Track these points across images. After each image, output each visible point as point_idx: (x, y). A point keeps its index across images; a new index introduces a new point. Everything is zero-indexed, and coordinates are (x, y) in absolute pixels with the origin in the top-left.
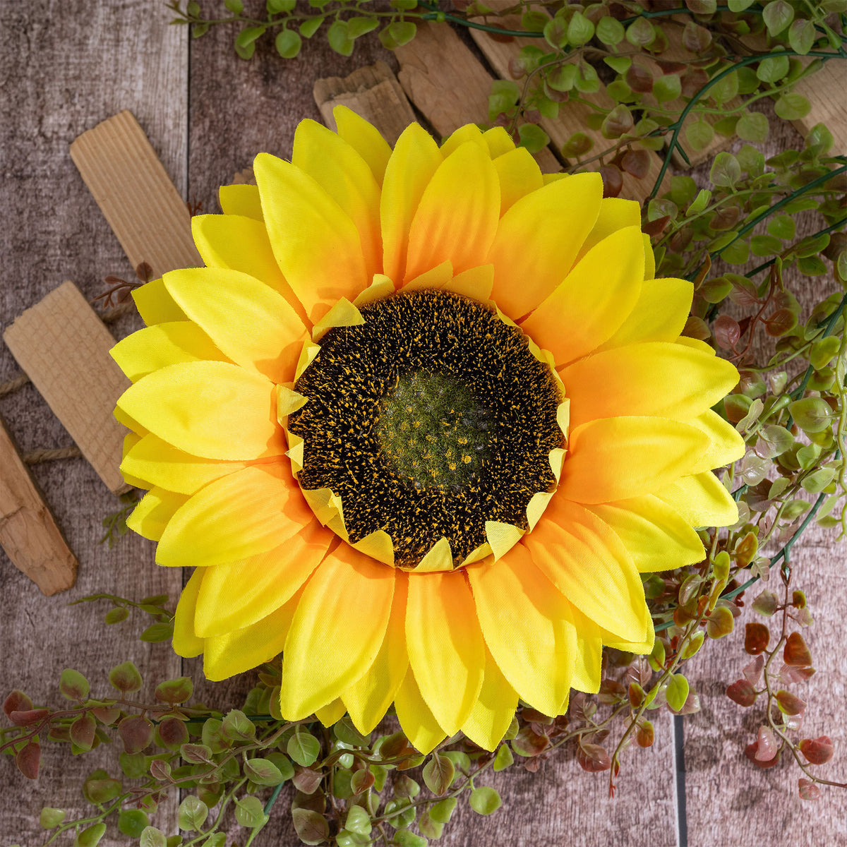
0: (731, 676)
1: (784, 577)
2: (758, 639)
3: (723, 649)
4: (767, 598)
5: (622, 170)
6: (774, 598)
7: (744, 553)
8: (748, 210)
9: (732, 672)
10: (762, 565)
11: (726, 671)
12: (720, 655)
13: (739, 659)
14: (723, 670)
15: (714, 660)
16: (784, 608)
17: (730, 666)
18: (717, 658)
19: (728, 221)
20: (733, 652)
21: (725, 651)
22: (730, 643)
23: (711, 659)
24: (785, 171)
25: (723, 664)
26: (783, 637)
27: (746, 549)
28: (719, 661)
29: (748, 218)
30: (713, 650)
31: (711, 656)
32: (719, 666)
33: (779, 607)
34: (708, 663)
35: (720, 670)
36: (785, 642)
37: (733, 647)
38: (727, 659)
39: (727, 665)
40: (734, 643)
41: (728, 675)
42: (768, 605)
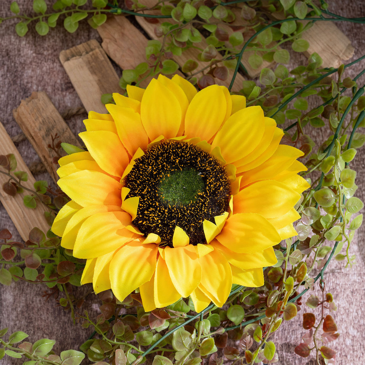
0: (292, 339)
1: (321, 287)
2: (310, 321)
3: (288, 325)
4: (313, 298)
5: (214, 77)
6: (317, 299)
7: (300, 275)
8: (282, 96)
9: (293, 336)
10: (310, 282)
11: (290, 336)
12: (287, 328)
13: (296, 330)
14: (289, 336)
15: (283, 331)
16: (322, 303)
17: (292, 334)
18: (285, 330)
19: (272, 102)
20: (294, 326)
21: (290, 326)
22: (292, 322)
23: (282, 331)
24: (300, 77)
25: (288, 333)
26: (322, 318)
27: (301, 273)
28: (286, 332)
29: (283, 101)
30: (283, 326)
31: (282, 330)
32: (286, 334)
33: (320, 303)
34: (280, 333)
35: (287, 336)
36: (323, 321)
37: (294, 324)
38: (291, 330)
39: (291, 333)
40: (294, 322)
41: (291, 338)
42: (314, 302)
